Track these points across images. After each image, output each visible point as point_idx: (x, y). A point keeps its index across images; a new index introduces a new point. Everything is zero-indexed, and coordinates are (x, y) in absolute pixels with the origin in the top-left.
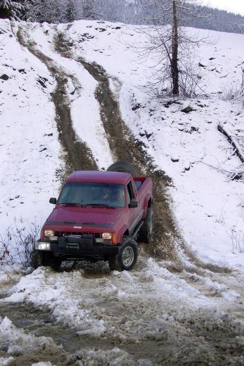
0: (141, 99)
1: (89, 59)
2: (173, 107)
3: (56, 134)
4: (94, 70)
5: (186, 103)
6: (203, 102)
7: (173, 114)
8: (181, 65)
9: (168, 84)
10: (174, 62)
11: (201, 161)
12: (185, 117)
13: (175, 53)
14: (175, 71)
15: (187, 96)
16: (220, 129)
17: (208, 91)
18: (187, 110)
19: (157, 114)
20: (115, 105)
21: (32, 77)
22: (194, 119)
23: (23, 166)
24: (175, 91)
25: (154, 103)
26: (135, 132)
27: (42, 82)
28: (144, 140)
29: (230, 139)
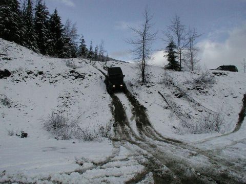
0: (133, 83)
2: (144, 86)
3: (107, 93)
5: (148, 85)
6: (153, 84)
7: (144, 88)
8: (145, 73)
9: (141, 79)
10: (143, 72)
11: (154, 103)
12: (148, 89)
13: (143, 70)
14: (143, 75)
15: (147, 82)
16: (159, 93)
17: (154, 81)
18: (148, 87)
19: (139, 88)
21: (98, 76)
22: (151, 89)
23: (97, 103)
24: (143, 81)
25: (137, 84)
26: (132, 93)
27: (101, 77)
28: (135, 96)
29: (162, 96)
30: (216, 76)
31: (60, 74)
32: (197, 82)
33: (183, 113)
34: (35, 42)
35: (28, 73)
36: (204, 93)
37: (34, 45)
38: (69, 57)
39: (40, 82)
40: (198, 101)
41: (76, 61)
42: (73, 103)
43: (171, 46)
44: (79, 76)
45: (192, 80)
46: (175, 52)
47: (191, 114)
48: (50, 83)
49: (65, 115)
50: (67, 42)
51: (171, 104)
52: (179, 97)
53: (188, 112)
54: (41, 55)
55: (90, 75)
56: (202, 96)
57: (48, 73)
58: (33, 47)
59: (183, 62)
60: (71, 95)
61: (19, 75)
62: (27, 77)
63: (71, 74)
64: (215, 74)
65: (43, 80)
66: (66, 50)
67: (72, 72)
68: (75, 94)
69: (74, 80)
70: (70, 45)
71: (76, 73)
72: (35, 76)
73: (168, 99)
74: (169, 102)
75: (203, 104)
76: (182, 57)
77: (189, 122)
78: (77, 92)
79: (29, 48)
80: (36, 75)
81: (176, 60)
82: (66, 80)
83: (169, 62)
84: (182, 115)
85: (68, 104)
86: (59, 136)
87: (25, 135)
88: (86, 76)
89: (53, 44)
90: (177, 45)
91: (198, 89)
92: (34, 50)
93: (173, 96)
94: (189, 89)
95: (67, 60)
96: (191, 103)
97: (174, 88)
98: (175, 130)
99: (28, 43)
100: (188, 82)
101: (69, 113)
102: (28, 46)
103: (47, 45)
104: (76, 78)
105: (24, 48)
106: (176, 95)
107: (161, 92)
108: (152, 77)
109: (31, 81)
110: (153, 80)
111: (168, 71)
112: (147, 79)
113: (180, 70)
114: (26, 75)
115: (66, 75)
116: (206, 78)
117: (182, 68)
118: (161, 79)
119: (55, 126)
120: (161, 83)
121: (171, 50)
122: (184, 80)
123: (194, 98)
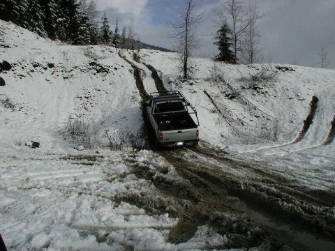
0: (172, 79)
1: (147, 63)
2: (186, 83)
3: (138, 92)
4: (150, 67)
5: (191, 81)
6: (197, 81)
7: (186, 85)
8: (188, 67)
9: (182, 74)
10: (185, 65)
11: (199, 105)
12: (191, 87)
13: (186, 61)
14: (185, 68)
15: (190, 79)
16: (205, 92)
17: (199, 77)
18: (191, 84)
19: (180, 85)
20: (161, 82)
21: (127, 69)
22: (195, 88)
24: (185, 77)
25: (178, 81)
27: (130, 71)
29: (209, 96)
30: (280, 72)
31: (76, 67)
32: (255, 79)
33: (235, 118)
34: (41, 22)
35: (35, 66)
36: (263, 93)
37: (39, 26)
38: (87, 43)
39: (50, 78)
40: (255, 103)
41: (97, 49)
42: (94, 104)
43: (224, 30)
44: (102, 70)
45: (248, 77)
46: (229, 38)
47: (244, 120)
48: (64, 78)
49: (85, 120)
50: (84, 22)
51: (220, 107)
52: (231, 98)
53: (241, 117)
54: (50, 40)
55: (116, 69)
56: (259, 97)
57: (60, 65)
58: (38, 29)
59: (239, 52)
60: (92, 94)
61: (23, 68)
62: (33, 71)
63: (91, 67)
64: (279, 68)
65: (54, 75)
66: (82, 33)
67: (92, 64)
68: (96, 93)
69: (95, 74)
70: (88, 26)
71: (97, 65)
72: (43, 70)
73: (216, 100)
74: (217, 105)
75: (261, 107)
76: (238, 46)
77: (242, 129)
78: (99, 90)
79: (32, 31)
80: (46, 69)
81: (230, 48)
82: (85, 75)
83: (220, 52)
84: (233, 120)
85: (89, 106)
86: (79, 145)
87: (36, 145)
88: (110, 69)
89: (65, 25)
90: (232, 29)
91: (255, 89)
92: (39, 34)
93: (223, 96)
94: (244, 88)
95: (85, 47)
96: (246, 107)
97: (224, 87)
98: (223, 139)
99: (31, 24)
100: (243, 79)
101: (90, 117)
102: (32, 27)
103: (57, 26)
104: (98, 72)
105: (25, 31)
106: (227, 96)
107: (207, 92)
108: (197, 72)
109: (39, 76)
110: (198, 75)
111: (218, 64)
112: (190, 74)
113: (234, 63)
114: (33, 68)
115: (85, 68)
116: (267, 74)
117: (237, 59)
118: (208, 74)
119: (73, 133)
120: (207, 80)
121: (224, 35)
122: (238, 76)
123: (250, 100)
